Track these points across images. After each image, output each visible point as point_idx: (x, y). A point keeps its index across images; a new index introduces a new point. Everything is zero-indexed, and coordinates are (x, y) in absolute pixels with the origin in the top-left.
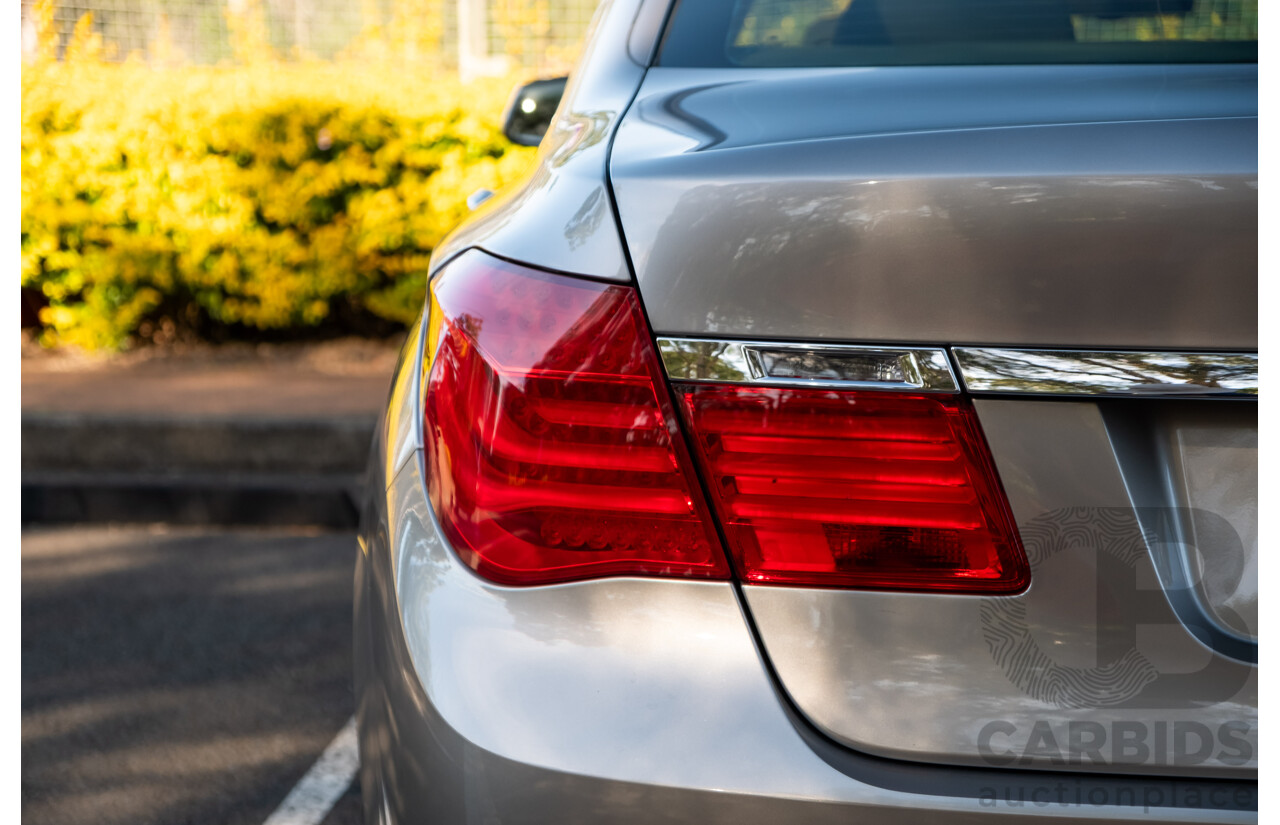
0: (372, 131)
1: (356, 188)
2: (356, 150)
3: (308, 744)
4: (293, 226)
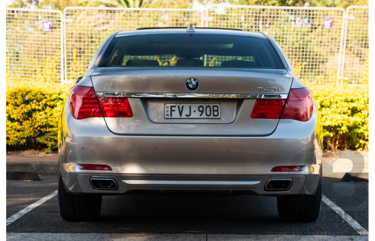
0: (39, 96)
1: (34, 110)
2: (35, 101)
3: (38, 199)
4: (18, 121)
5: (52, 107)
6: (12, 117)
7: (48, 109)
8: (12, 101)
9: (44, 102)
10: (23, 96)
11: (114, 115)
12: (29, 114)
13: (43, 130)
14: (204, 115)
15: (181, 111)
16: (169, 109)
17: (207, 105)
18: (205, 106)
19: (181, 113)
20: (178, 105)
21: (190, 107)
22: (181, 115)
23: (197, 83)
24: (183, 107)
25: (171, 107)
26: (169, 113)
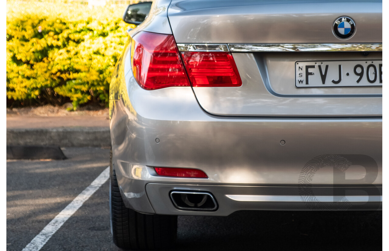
0: (58, 26)
1: (51, 47)
2: (51, 34)
4: (28, 62)
5: (78, 42)
6: (19, 57)
7: (71, 46)
8: (18, 34)
9: (65, 34)
10: (34, 26)
11: (208, 83)
12: (44, 53)
13: (64, 76)
14: (364, 82)
15: (323, 74)
16: (304, 72)
17: (369, 63)
18: (365, 65)
19: (324, 78)
20: (318, 64)
21: (340, 66)
22: (324, 82)
23: (352, 26)
24: (327, 67)
25: (307, 67)
26: (304, 78)
